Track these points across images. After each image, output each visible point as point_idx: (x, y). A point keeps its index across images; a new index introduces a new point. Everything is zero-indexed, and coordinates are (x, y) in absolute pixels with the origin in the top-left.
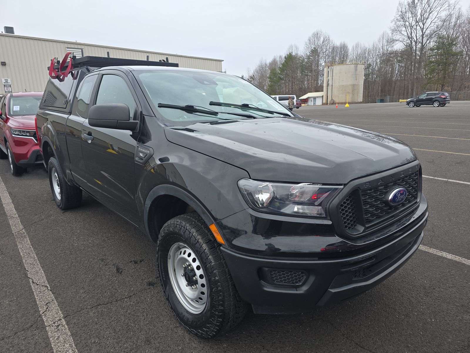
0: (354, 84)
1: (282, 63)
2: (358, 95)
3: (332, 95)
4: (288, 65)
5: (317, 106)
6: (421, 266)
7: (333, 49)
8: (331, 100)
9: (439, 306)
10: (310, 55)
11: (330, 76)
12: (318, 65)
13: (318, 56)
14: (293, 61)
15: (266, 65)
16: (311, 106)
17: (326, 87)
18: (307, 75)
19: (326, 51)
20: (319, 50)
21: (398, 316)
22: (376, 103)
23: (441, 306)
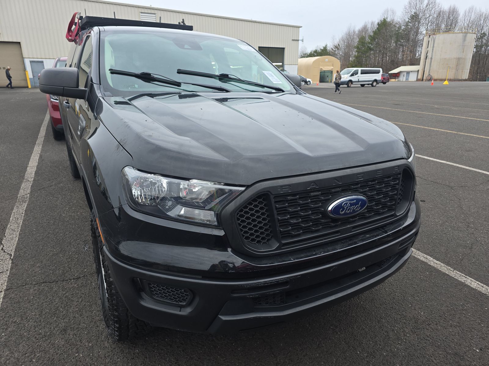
0: (460, 57)
1: (374, 30)
2: (462, 71)
3: (430, 70)
4: (380, 33)
5: (410, 82)
6: (428, 292)
7: (439, 14)
8: (428, 75)
9: (423, 349)
10: (408, 21)
11: (430, 47)
12: (417, 33)
13: (419, 22)
14: (387, 28)
15: (354, 32)
16: (403, 81)
17: (424, 60)
18: (402, 46)
19: (430, 16)
20: (421, 15)
21: (360, 353)
22: (485, 81)
23: (426, 350)
